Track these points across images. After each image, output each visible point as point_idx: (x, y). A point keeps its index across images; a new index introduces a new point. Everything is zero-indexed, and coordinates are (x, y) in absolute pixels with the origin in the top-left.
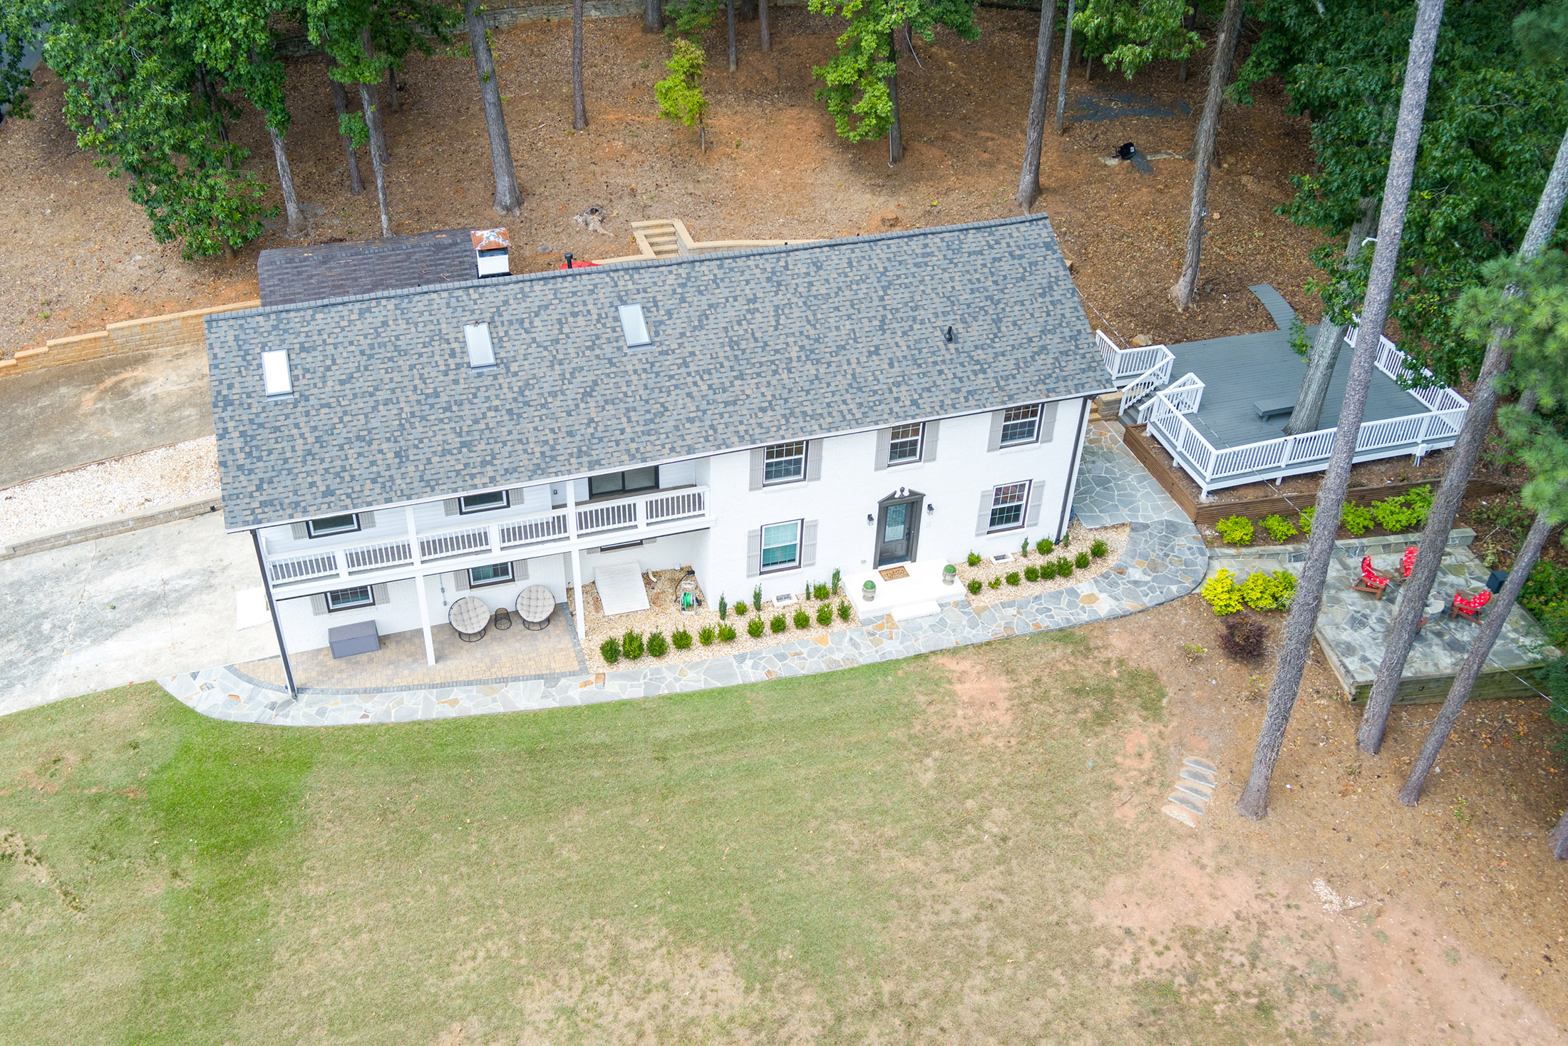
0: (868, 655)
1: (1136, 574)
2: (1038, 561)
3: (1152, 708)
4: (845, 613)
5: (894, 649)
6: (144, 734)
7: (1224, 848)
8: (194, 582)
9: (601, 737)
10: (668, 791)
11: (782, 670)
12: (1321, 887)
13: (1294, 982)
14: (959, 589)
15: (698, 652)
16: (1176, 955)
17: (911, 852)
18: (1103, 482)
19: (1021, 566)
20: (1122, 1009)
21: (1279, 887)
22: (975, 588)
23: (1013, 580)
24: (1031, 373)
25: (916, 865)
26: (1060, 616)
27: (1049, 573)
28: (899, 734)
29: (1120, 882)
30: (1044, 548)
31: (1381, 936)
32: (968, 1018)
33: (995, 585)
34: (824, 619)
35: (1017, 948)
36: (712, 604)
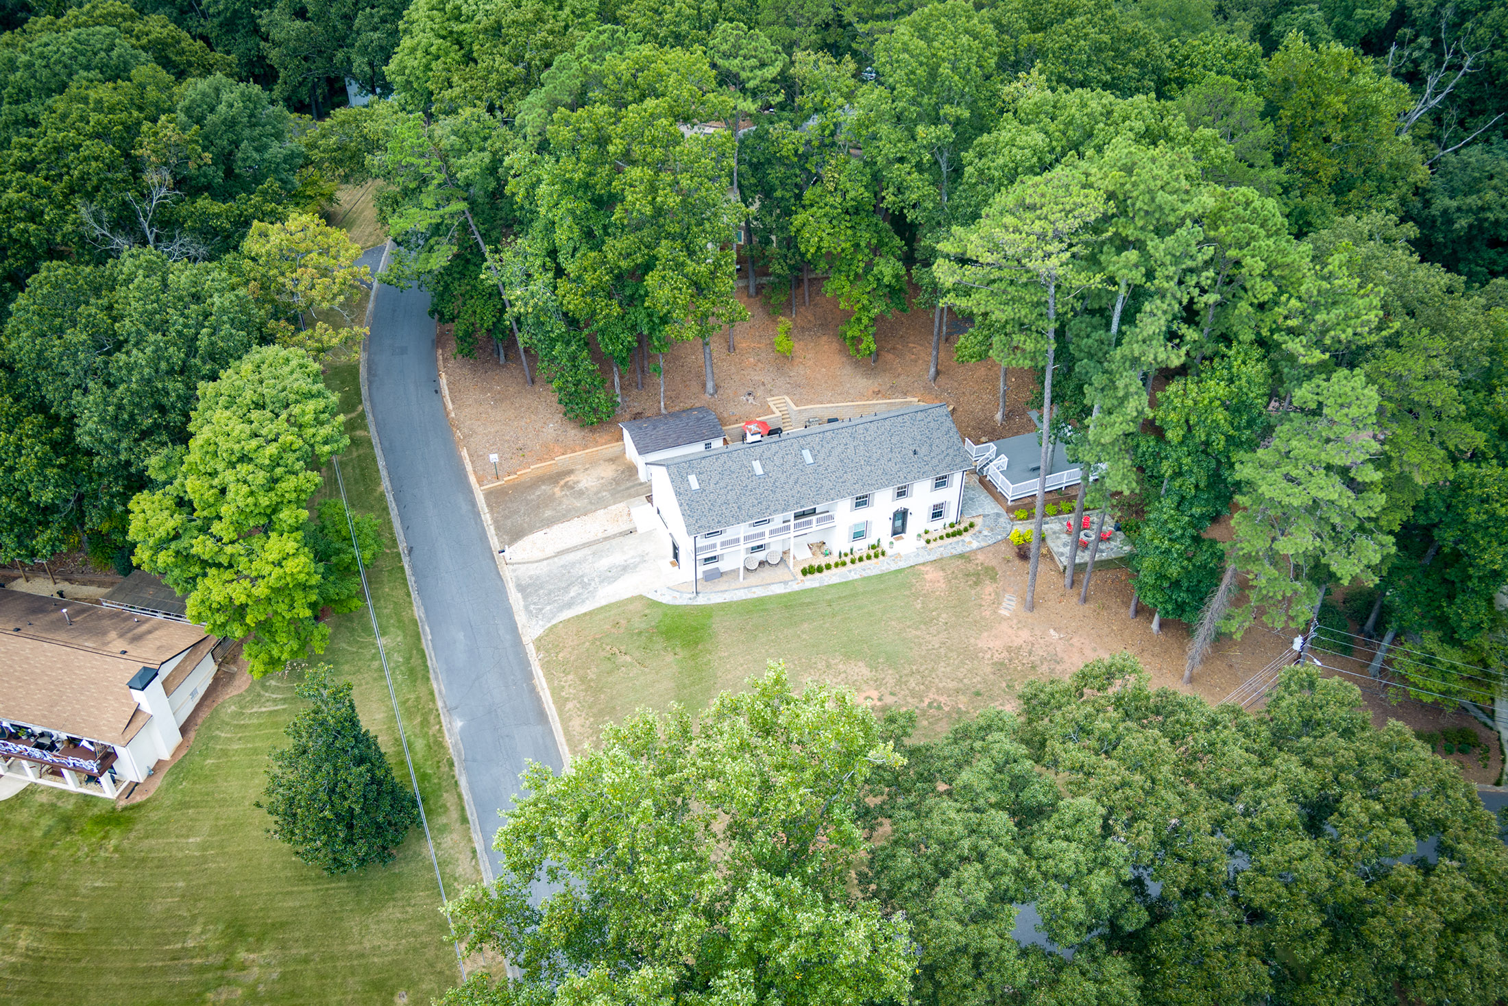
0: (894, 567)
1: (985, 533)
2: (950, 531)
3: (993, 579)
4: (883, 554)
5: (902, 564)
6: (647, 611)
7: (1019, 622)
8: (638, 560)
9: (808, 600)
10: (834, 615)
11: (865, 574)
12: (1052, 631)
13: (1043, 660)
14: (923, 543)
15: (834, 570)
16: (1005, 654)
17: (916, 629)
18: (971, 499)
19: (944, 533)
20: (988, 669)
21: (1038, 633)
22: (928, 542)
23: (941, 538)
24: (944, 464)
25: (918, 633)
26: (959, 549)
27: (954, 535)
28: (907, 593)
29: (986, 634)
30: (952, 526)
31: (1072, 645)
32: (940, 675)
33: (935, 540)
34: (876, 556)
35: (954, 655)
36: (836, 554)
